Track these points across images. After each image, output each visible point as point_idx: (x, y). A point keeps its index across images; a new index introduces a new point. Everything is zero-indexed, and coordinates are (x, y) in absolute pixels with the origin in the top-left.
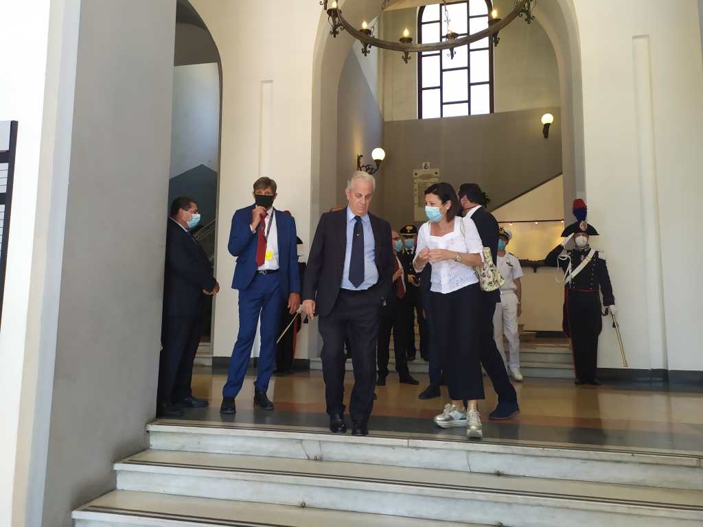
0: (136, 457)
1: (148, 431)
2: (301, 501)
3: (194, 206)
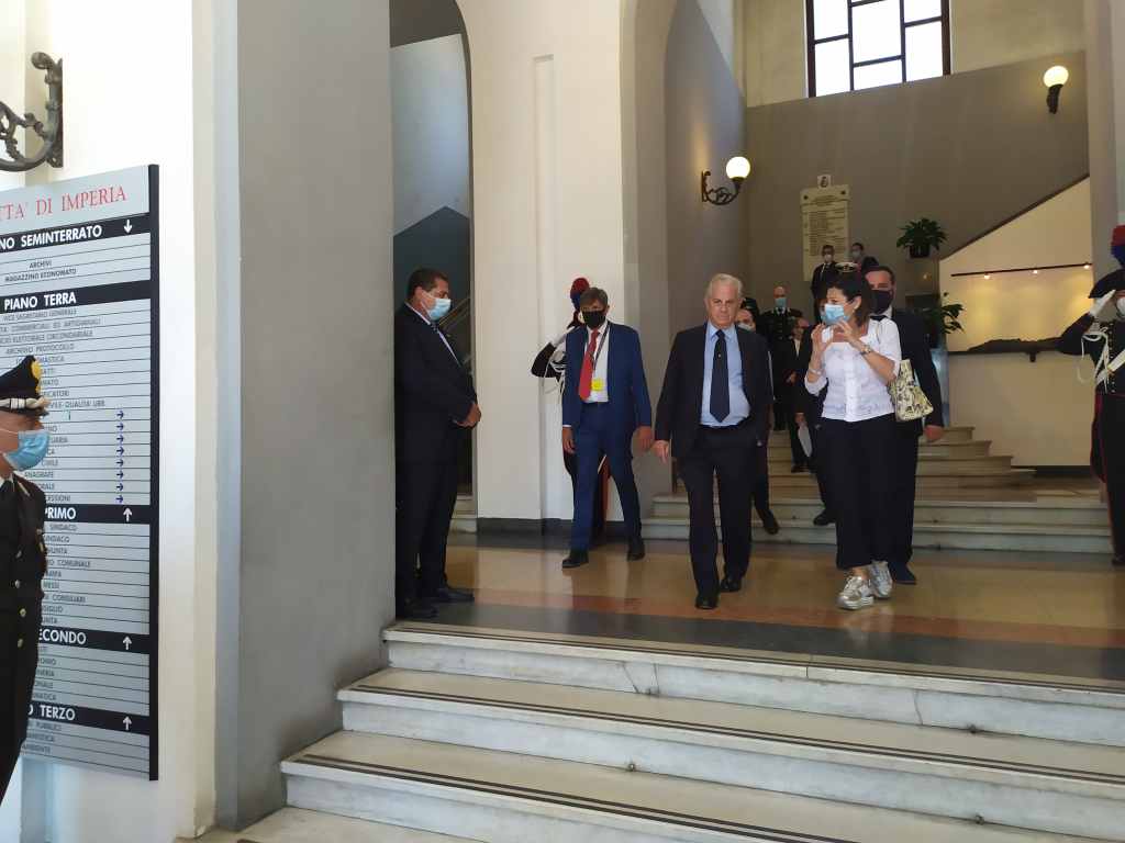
0: (369, 681)
1: (385, 641)
2: (628, 761)
3: (441, 285)
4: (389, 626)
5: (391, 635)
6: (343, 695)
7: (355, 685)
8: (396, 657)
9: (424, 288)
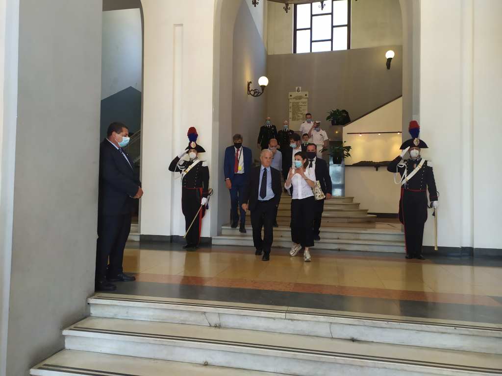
1: (88, 304)
2: (205, 360)
3: (125, 131)
4: (91, 296)
5: (92, 301)
6: (65, 332)
7: (72, 327)
8: (94, 311)
9: (116, 132)
